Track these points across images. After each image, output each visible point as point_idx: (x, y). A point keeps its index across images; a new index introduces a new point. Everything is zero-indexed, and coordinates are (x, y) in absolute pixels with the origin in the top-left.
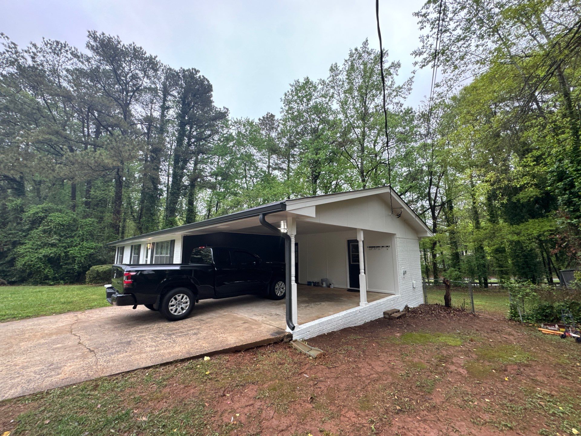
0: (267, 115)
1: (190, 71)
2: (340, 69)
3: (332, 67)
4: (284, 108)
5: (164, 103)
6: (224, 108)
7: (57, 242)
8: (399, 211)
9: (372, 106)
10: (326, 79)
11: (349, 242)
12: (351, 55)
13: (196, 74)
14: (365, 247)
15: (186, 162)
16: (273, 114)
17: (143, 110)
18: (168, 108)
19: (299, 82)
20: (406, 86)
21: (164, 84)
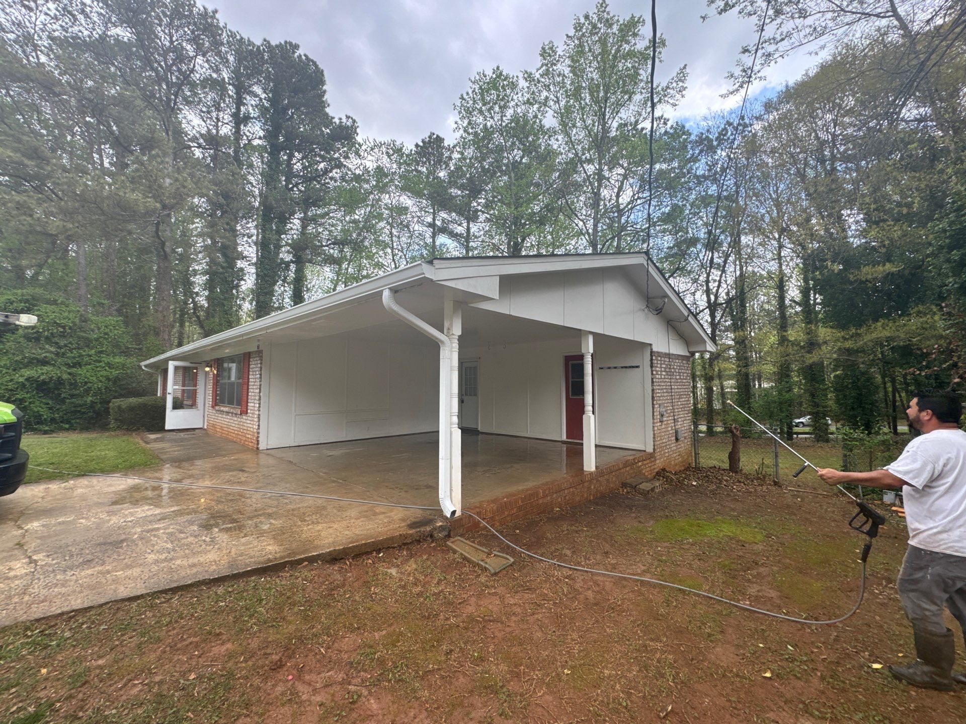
0: (430, 137)
1: (282, 48)
2: (560, 52)
3: (543, 48)
4: (460, 122)
5: (238, 109)
6: (348, 117)
7: (53, 356)
8: (659, 302)
9: (615, 125)
10: (534, 71)
11: (568, 359)
12: (578, 27)
13: (294, 53)
14: (596, 367)
15: (284, 220)
16: (441, 136)
17: (203, 124)
18: (247, 119)
19: (485, 76)
20: (674, 85)
21: (236, 72)
